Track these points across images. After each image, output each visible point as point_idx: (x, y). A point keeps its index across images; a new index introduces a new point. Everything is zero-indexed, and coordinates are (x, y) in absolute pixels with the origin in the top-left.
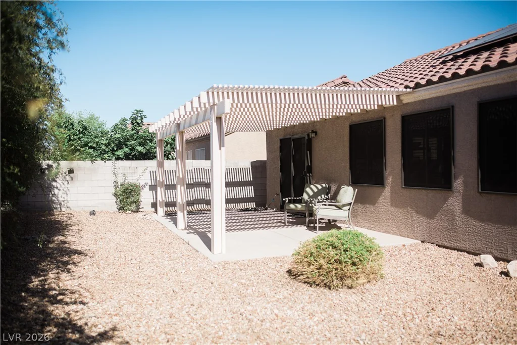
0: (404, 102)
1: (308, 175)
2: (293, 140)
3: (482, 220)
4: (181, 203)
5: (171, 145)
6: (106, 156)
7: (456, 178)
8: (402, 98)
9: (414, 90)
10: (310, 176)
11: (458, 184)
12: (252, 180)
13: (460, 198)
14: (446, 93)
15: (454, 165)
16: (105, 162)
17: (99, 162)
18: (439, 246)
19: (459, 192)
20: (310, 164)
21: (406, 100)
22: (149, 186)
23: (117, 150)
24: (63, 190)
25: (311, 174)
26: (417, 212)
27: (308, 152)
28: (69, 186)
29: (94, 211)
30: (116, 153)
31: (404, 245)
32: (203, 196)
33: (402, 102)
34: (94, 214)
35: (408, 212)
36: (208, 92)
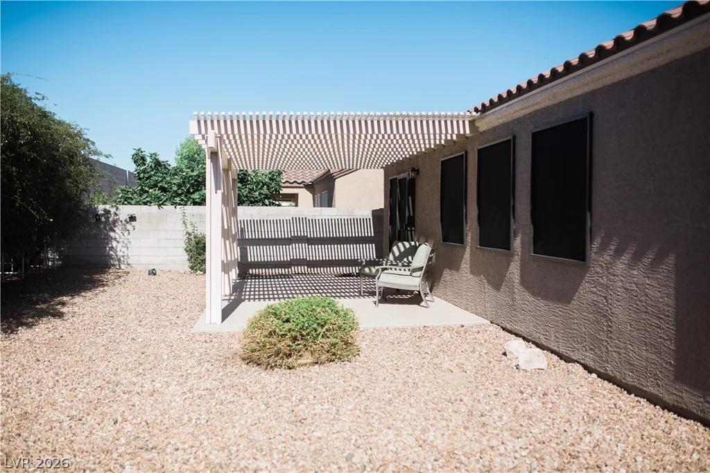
0: (482, 129)
1: (409, 229)
2: (399, 180)
3: (534, 294)
6: (177, 199)
7: (515, 236)
8: (477, 124)
9: (484, 115)
10: (411, 231)
11: (517, 243)
12: (373, 235)
13: (518, 263)
14: (510, 119)
15: (514, 218)
16: (175, 207)
17: (169, 208)
18: (504, 329)
19: (518, 255)
20: (412, 215)
21: (483, 126)
23: (194, 192)
24: (123, 242)
25: (413, 229)
26: (489, 282)
27: (410, 197)
28: (130, 237)
29: (154, 269)
30: (192, 196)
31: (463, 326)
33: (478, 131)
34: (155, 274)
35: (481, 281)
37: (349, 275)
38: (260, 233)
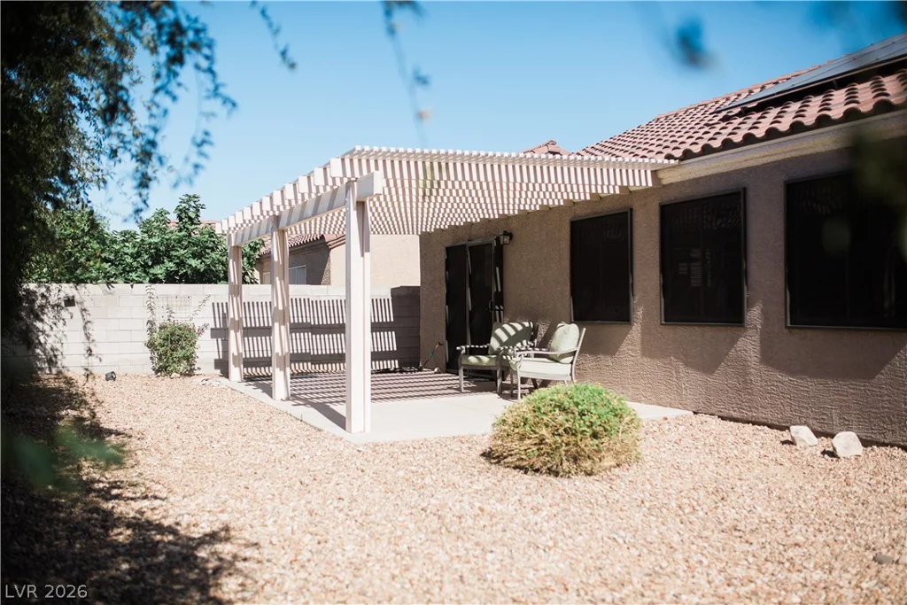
0: (665, 182)
1: (497, 308)
2: (470, 248)
3: (792, 373)
4: (280, 354)
5: (249, 259)
6: (133, 275)
7: (751, 305)
8: (661, 175)
9: (682, 163)
10: (500, 310)
11: (754, 314)
12: (392, 320)
13: (757, 338)
14: (734, 168)
15: (747, 284)
16: (132, 286)
17: (120, 286)
18: (723, 418)
19: (756, 328)
20: (500, 290)
21: (668, 178)
22: (212, 329)
23: (152, 266)
24: (55, 336)
25: (502, 308)
26: (687, 364)
27: (497, 269)
28: (65, 328)
29: (113, 373)
30: (152, 271)
31: (666, 419)
32: (308, 348)
33: (660, 184)
34: (114, 379)
35: (670, 364)
36: (343, 160)
37: (387, 371)
38: (248, 319)
